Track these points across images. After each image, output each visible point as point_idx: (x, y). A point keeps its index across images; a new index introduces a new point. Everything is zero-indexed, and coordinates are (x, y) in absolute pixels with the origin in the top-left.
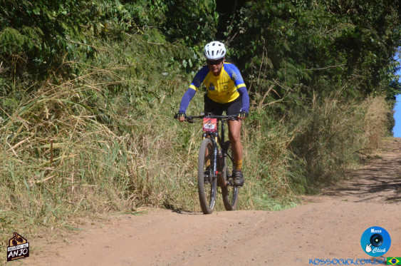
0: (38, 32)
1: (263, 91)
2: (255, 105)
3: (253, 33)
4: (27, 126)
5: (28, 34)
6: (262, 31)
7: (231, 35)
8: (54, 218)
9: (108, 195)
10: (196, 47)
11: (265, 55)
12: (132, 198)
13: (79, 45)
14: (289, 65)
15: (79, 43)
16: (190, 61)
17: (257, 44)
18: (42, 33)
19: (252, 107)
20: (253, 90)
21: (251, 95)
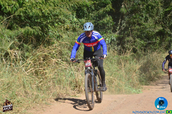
0: (39, 28)
1: (129, 50)
4: (33, 63)
5: (35, 29)
6: (130, 28)
7: (119, 29)
8: (41, 100)
9: (66, 89)
12: (76, 90)
13: (54, 33)
15: (54, 32)
18: (41, 29)
19: (125, 55)
20: (126, 49)
21: (125, 51)
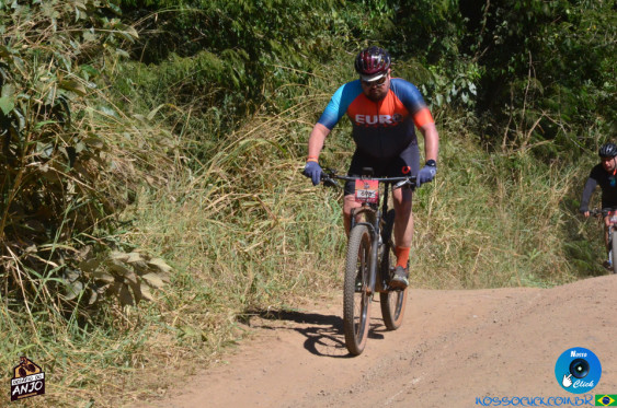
0: (242, 56)
1: (526, 128)
2: (515, 148)
3: (513, 44)
4: (225, 178)
5: (229, 57)
6: (527, 41)
7: (482, 49)
8: (267, 296)
10: (432, 68)
11: (532, 76)
13: (291, 70)
14: (565, 89)
16: (423, 87)
17: (518, 59)
18: (247, 56)
19: (511, 151)
20: (512, 126)
21: (509, 134)
